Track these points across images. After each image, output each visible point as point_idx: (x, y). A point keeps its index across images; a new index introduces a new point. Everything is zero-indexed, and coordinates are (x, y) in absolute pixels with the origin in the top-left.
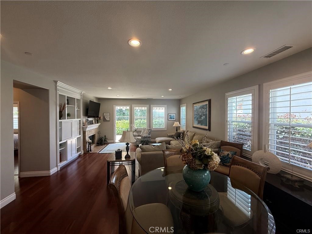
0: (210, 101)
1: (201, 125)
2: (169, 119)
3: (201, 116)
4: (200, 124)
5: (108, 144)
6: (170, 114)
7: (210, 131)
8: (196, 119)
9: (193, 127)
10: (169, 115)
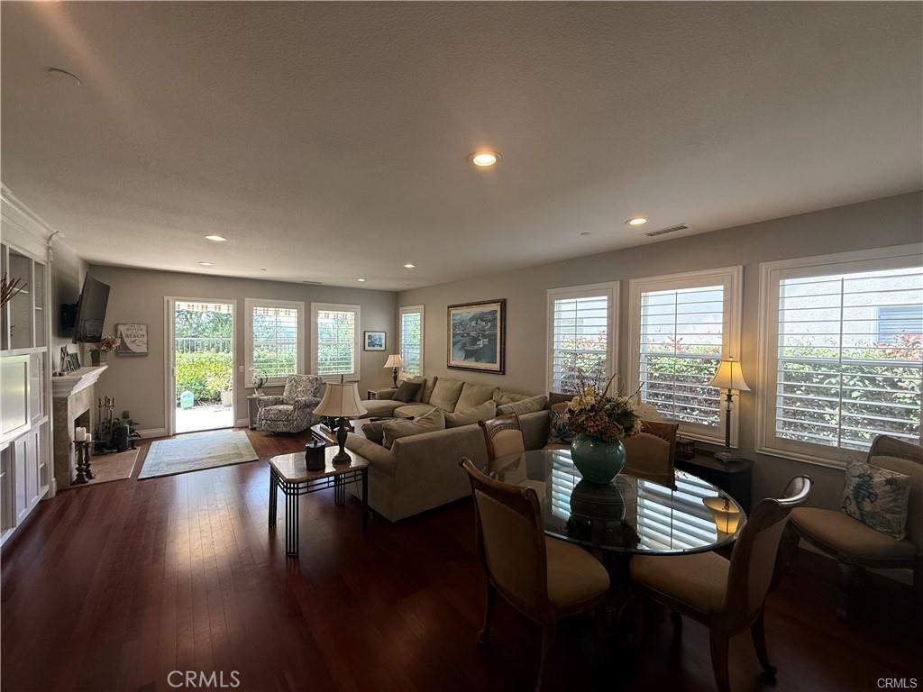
0: (503, 304)
1: (477, 361)
2: (367, 348)
3: (475, 340)
4: (473, 359)
5: (147, 442)
6: (370, 334)
7: (504, 373)
8: (459, 346)
9: (450, 367)
10: (367, 334)
